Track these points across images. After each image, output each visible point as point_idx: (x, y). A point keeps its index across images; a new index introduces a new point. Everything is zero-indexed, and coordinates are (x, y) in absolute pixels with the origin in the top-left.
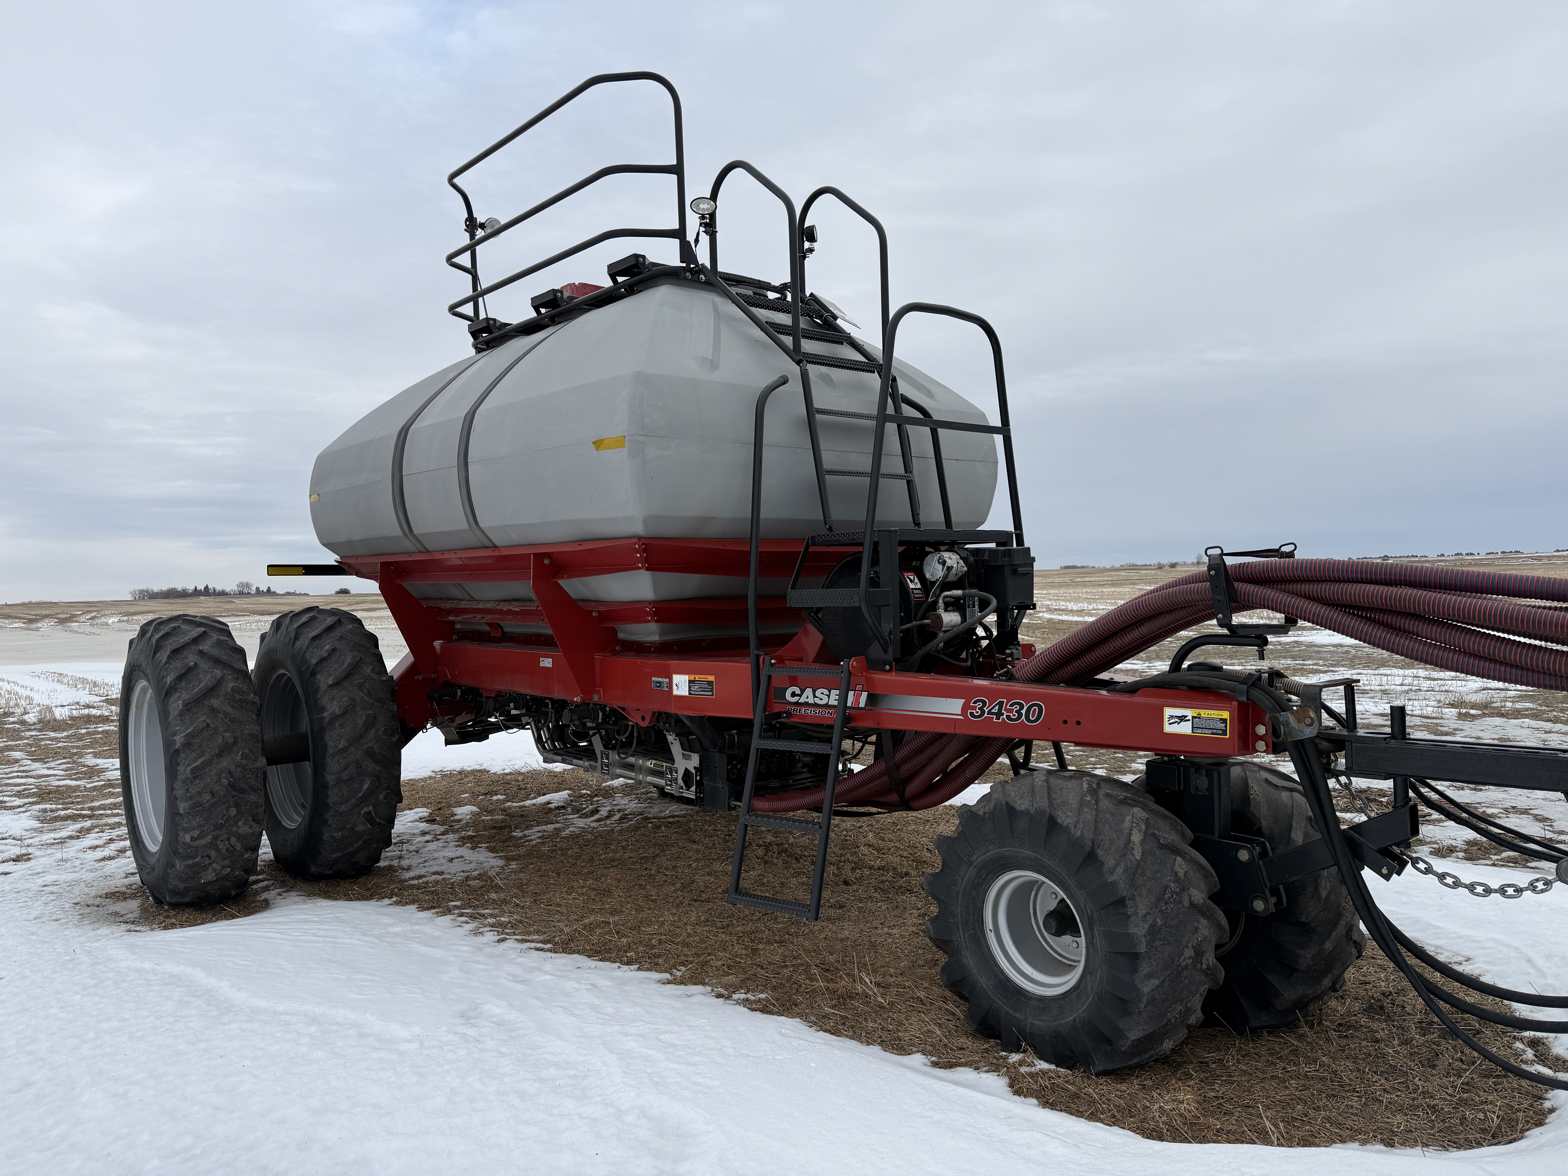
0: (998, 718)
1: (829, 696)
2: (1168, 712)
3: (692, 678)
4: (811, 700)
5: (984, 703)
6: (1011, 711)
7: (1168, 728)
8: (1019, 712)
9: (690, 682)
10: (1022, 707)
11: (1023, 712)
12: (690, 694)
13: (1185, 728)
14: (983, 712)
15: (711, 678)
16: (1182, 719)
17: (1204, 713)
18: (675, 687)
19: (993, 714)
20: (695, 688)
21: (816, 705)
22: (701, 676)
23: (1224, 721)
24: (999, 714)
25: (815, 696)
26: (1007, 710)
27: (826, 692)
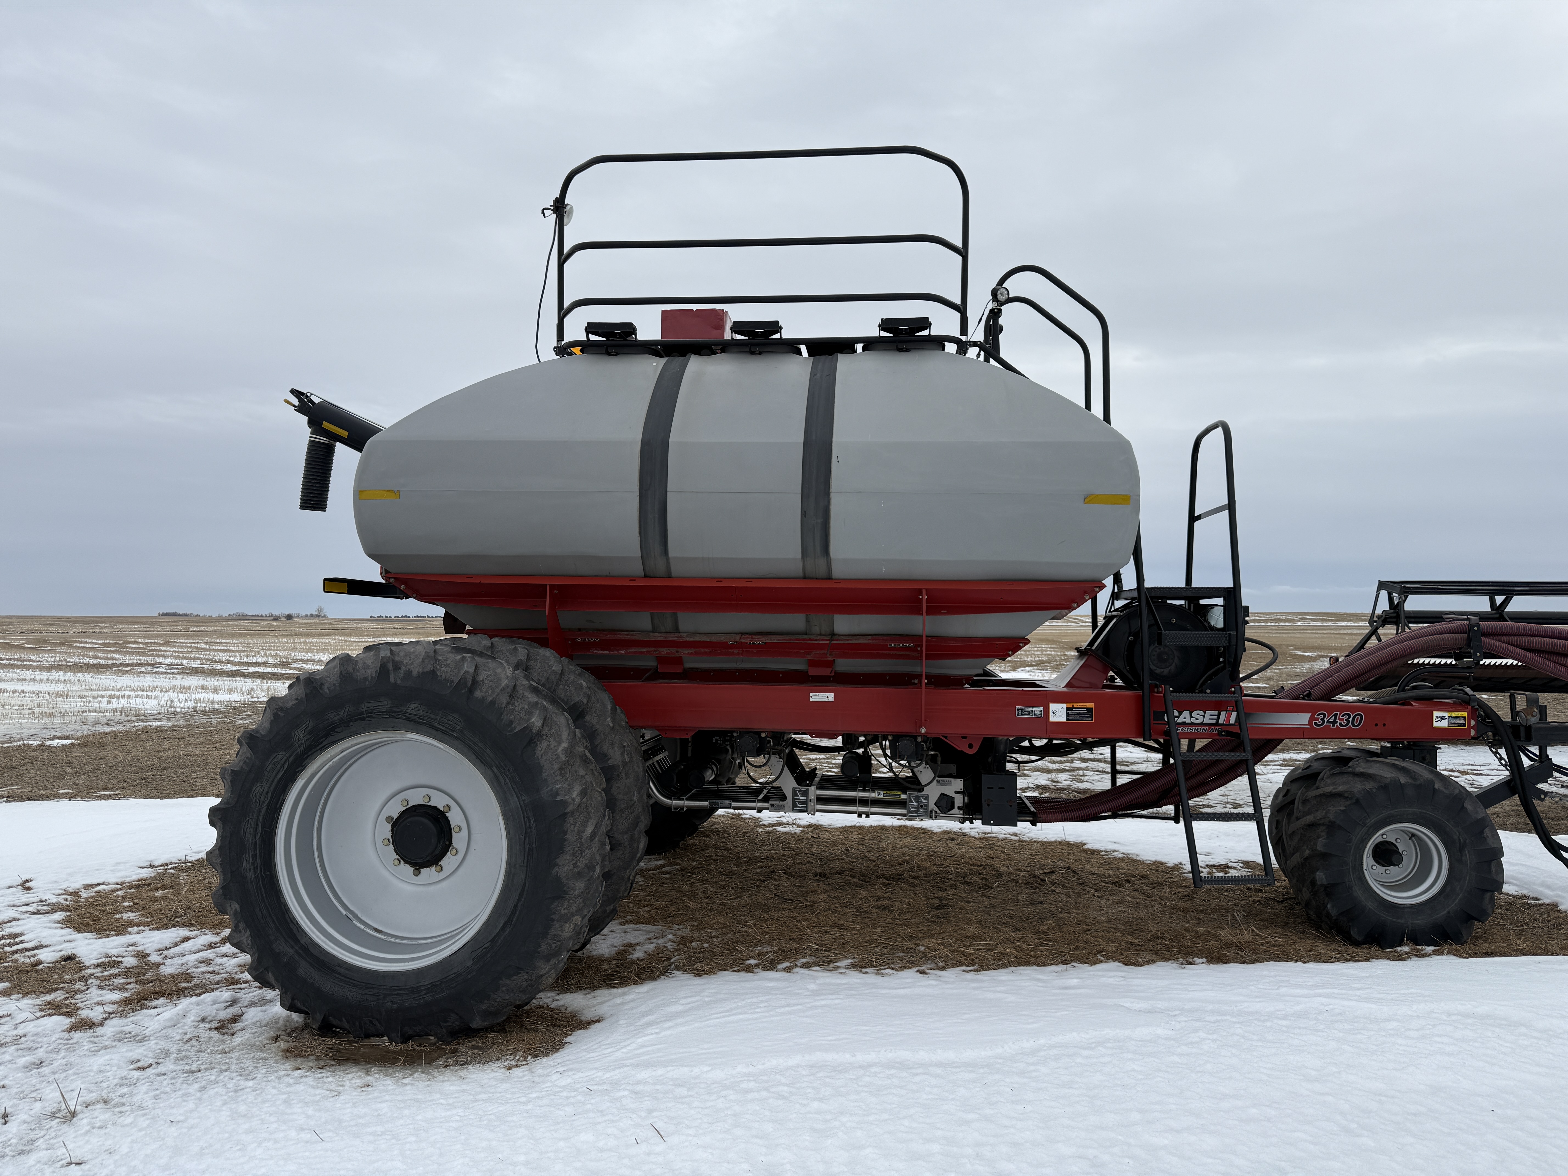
0: (1333, 726)
1: (1204, 716)
2: (1436, 714)
3: (1070, 705)
4: (1188, 720)
5: (1324, 715)
6: (1342, 720)
7: (1436, 725)
8: (1347, 720)
9: (1068, 709)
10: (1349, 717)
11: (1350, 720)
12: (1067, 719)
13: (1444, 724)
14: (1324, 722)
15: (1091, 705)
16: (1443, 718)
17: (1454, 714)
18: (1051, 714)
19: (1331, 722)
20: (1073, 714)
21: (1192, 724)
22: (1078, 704)
23: (1464, 718)
24: (1334, 722)
25: (1191, 717)
26: (1340, 719)
27: (1201, 713)
